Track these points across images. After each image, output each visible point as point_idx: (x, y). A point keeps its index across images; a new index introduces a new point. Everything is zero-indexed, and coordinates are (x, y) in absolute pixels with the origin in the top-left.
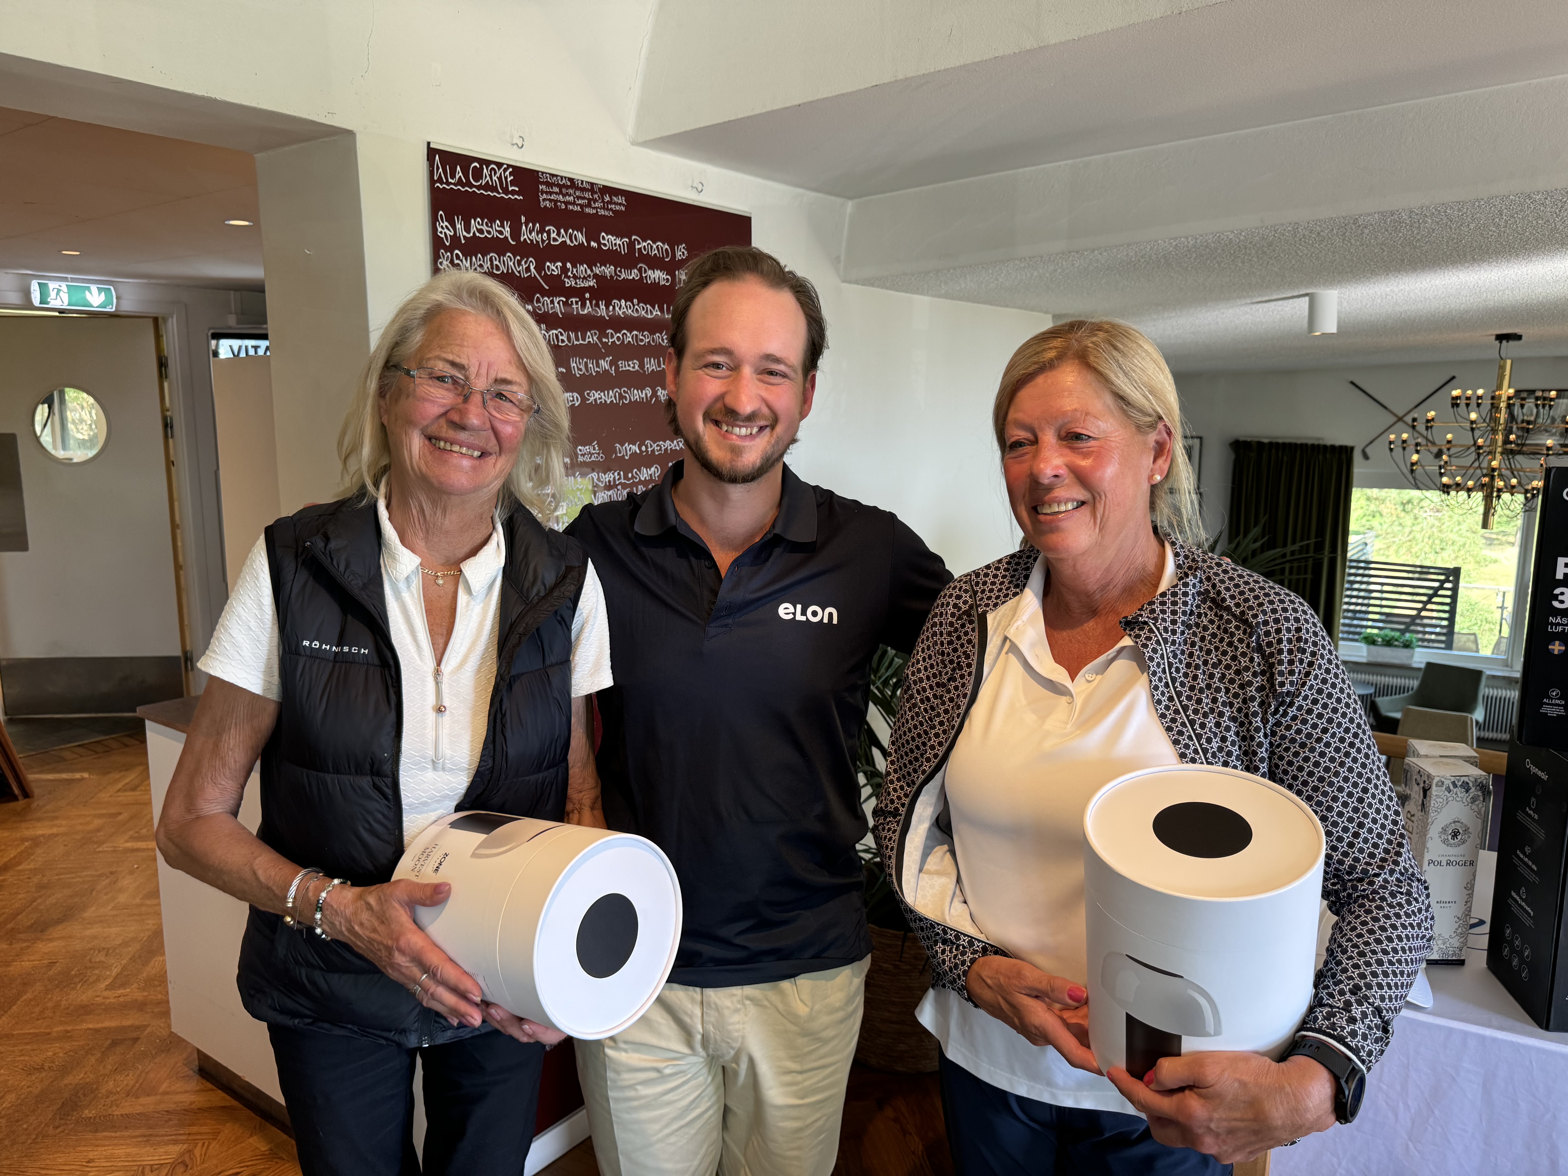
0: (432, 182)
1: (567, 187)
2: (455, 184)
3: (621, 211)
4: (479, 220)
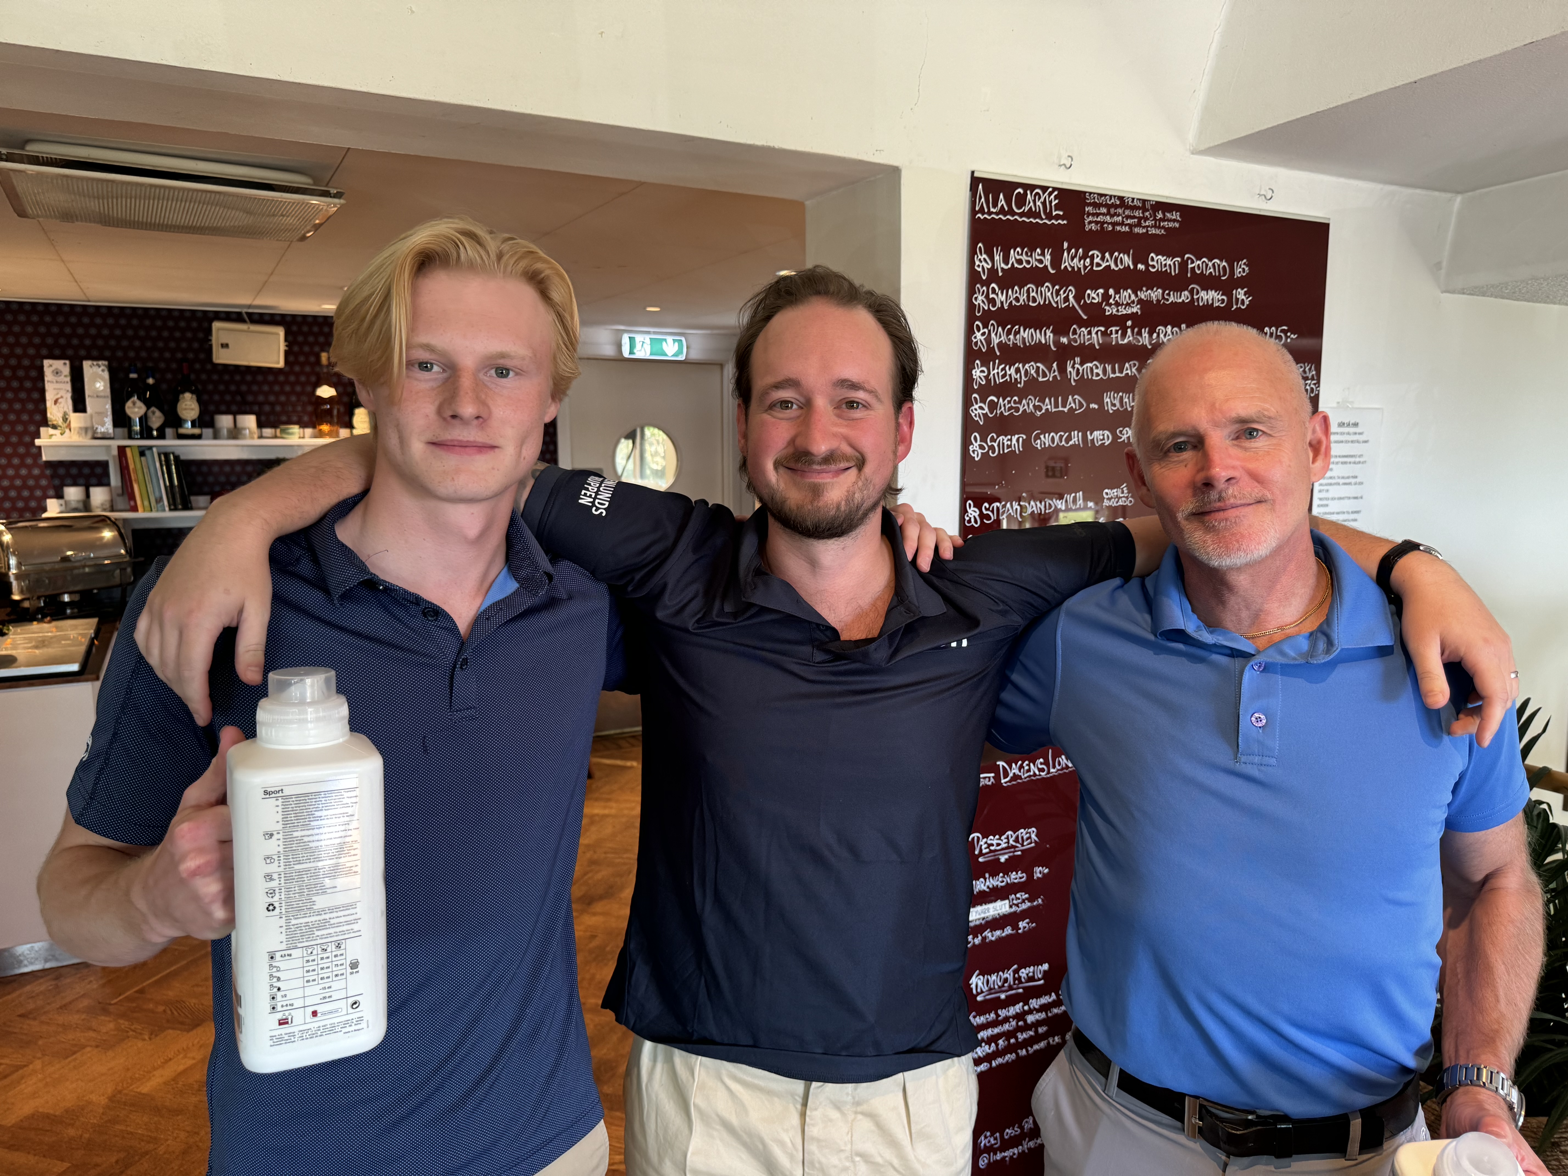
0: (973, 212)
1: (1116, 207)
2: (997, 214)
3: (1175, 228)
4: (1018, 249)
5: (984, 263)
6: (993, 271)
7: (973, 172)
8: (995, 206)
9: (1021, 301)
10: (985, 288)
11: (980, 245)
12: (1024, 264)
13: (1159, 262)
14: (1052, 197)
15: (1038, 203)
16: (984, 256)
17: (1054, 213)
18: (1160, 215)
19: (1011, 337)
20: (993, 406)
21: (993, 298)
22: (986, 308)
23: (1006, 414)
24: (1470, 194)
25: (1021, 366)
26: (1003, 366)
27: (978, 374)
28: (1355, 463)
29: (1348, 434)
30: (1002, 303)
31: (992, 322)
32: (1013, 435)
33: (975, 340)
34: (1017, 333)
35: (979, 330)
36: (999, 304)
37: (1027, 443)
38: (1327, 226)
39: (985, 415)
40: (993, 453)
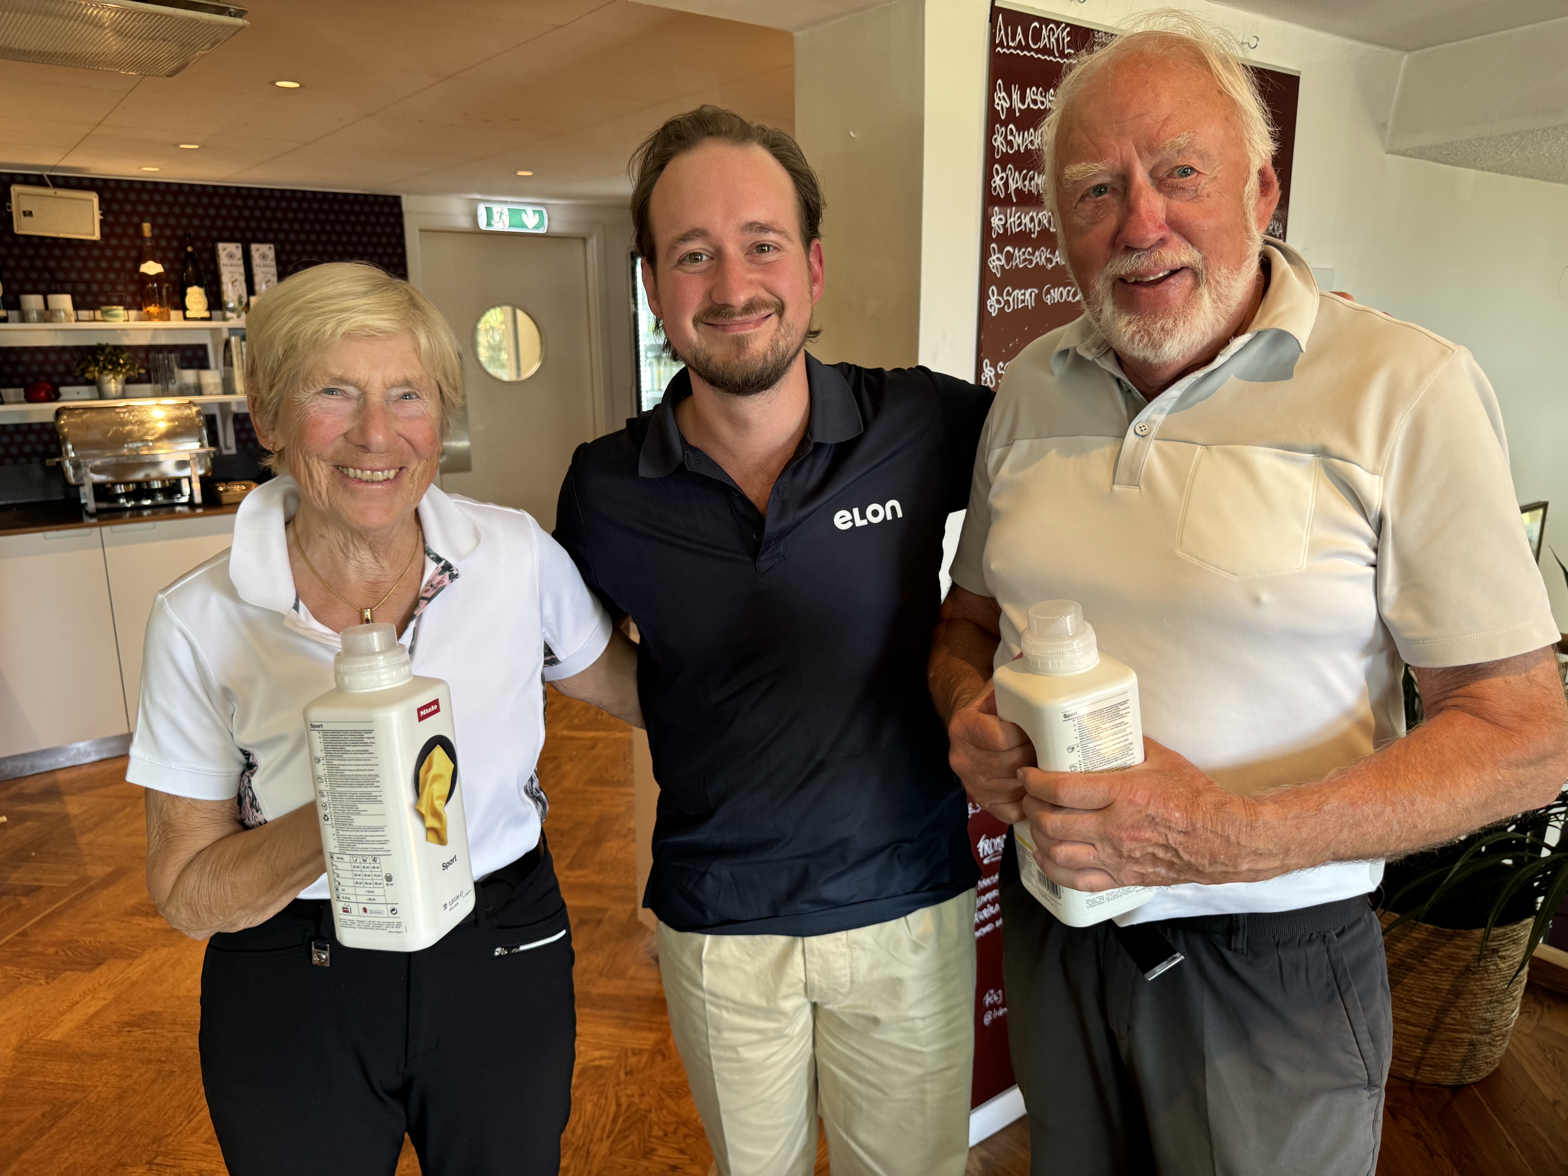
2: (1015, 48)
4: (1034, 88)
5: (1003, 102)
6: (1011, 110)
8: (1013, 39)
9: (1036, 144)
10: (1003, 129)
11: (1000, 81)
12: (1039, 105)
14: (1065, 33)
15: (1053, 40)
16: (1003, 94)
17: (1066, 52)
19: (1027, 183)
20: (1009, 257)
21: (1011, 140)
22: (1004, 151)
23: (1021, 266)
24: (1415, 53)
25: (1035, 215)
26: (1018, 214)
27: (997, 222)
30: (1019, 145)
31: (1010, 166)
32: (1026, 289)
33: (994, 185)
34: (1032, 179)
35: (998, 174)
36: (1016, 147)
37: (1039, 298)
38: (1297, 78)
39: (1002, 267)
40: (1009, 308)
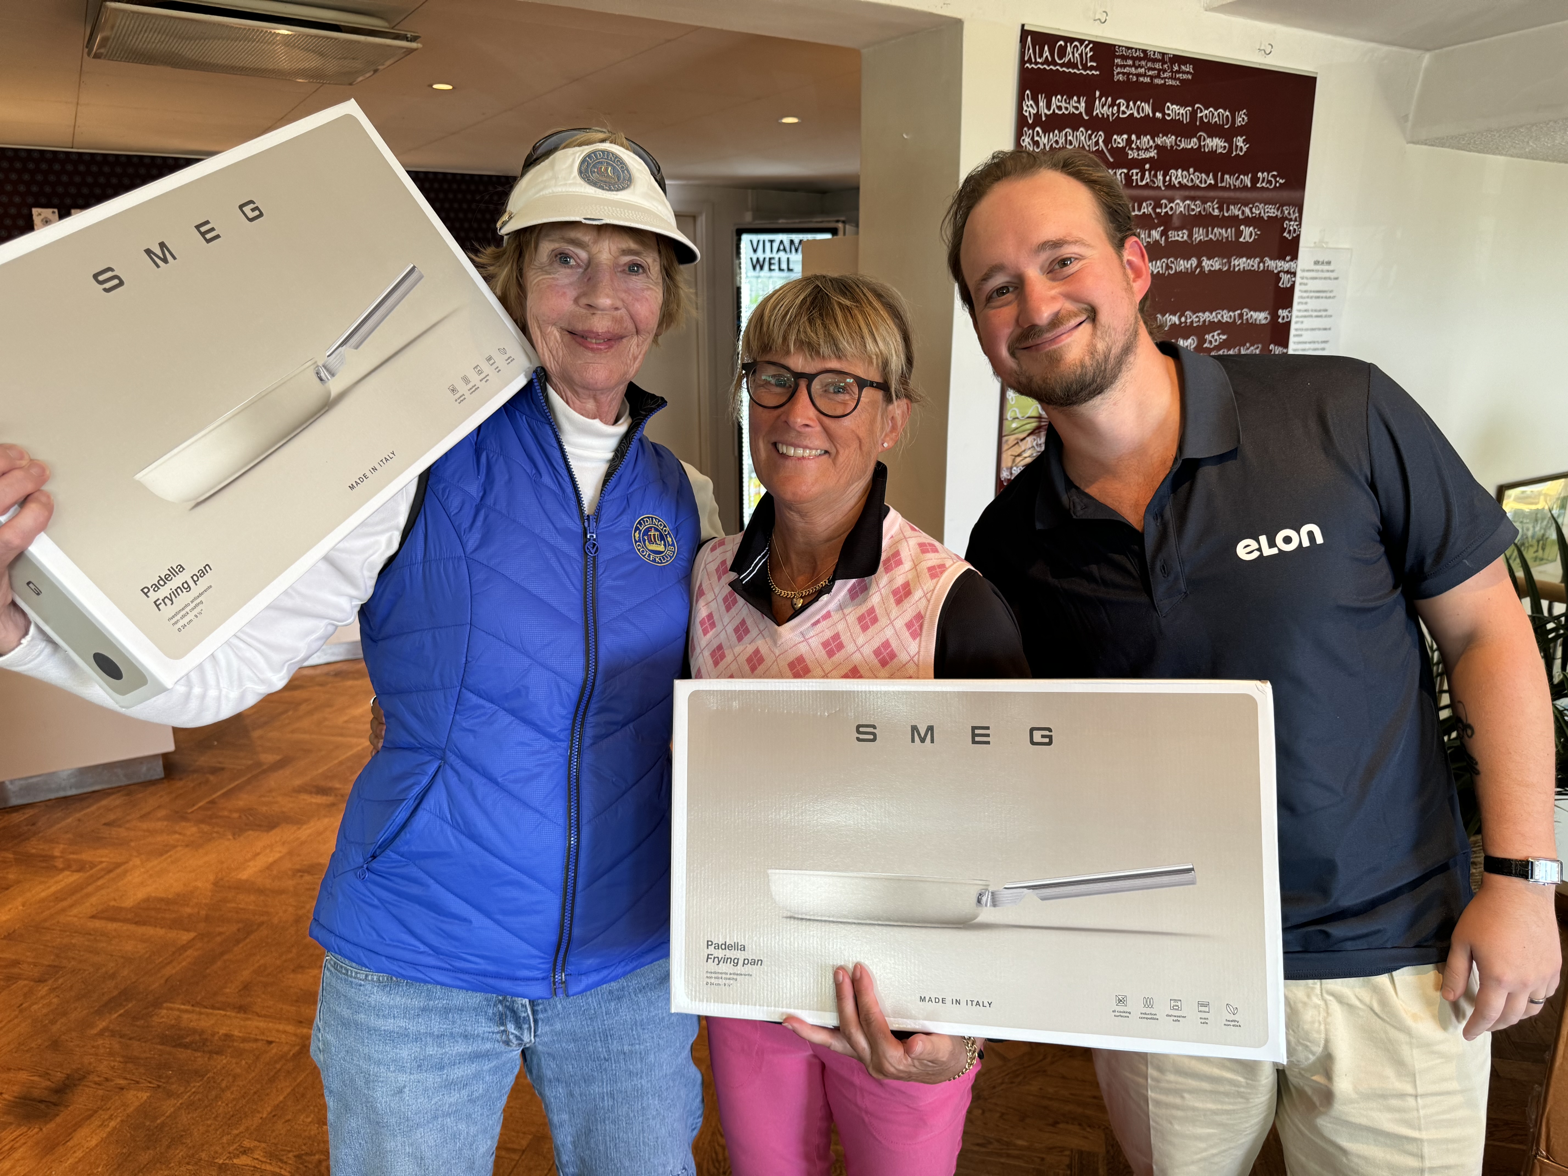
0: (1022, 62)
1: (1140, 59)
2: (1042, 64)
3: (1188, 79)
4: (1059, 97)
5: (1030, 109)
6: (1037, 116)
7: (1023, 26)
8: (1041, 56)
10: (1031, 131)
11: (1028, 92)
12: (1064, 110)
13: (1175, 111)
14: (1088, 49)
15: (1076, 55)
16: (1031, 102)
17: (1089, 64)
18: (1176, 68)
21: (1037, 141)
24: (1437, 51)
28: (1326, 297)
29: (1322, 271)
38: (1315, 79)
